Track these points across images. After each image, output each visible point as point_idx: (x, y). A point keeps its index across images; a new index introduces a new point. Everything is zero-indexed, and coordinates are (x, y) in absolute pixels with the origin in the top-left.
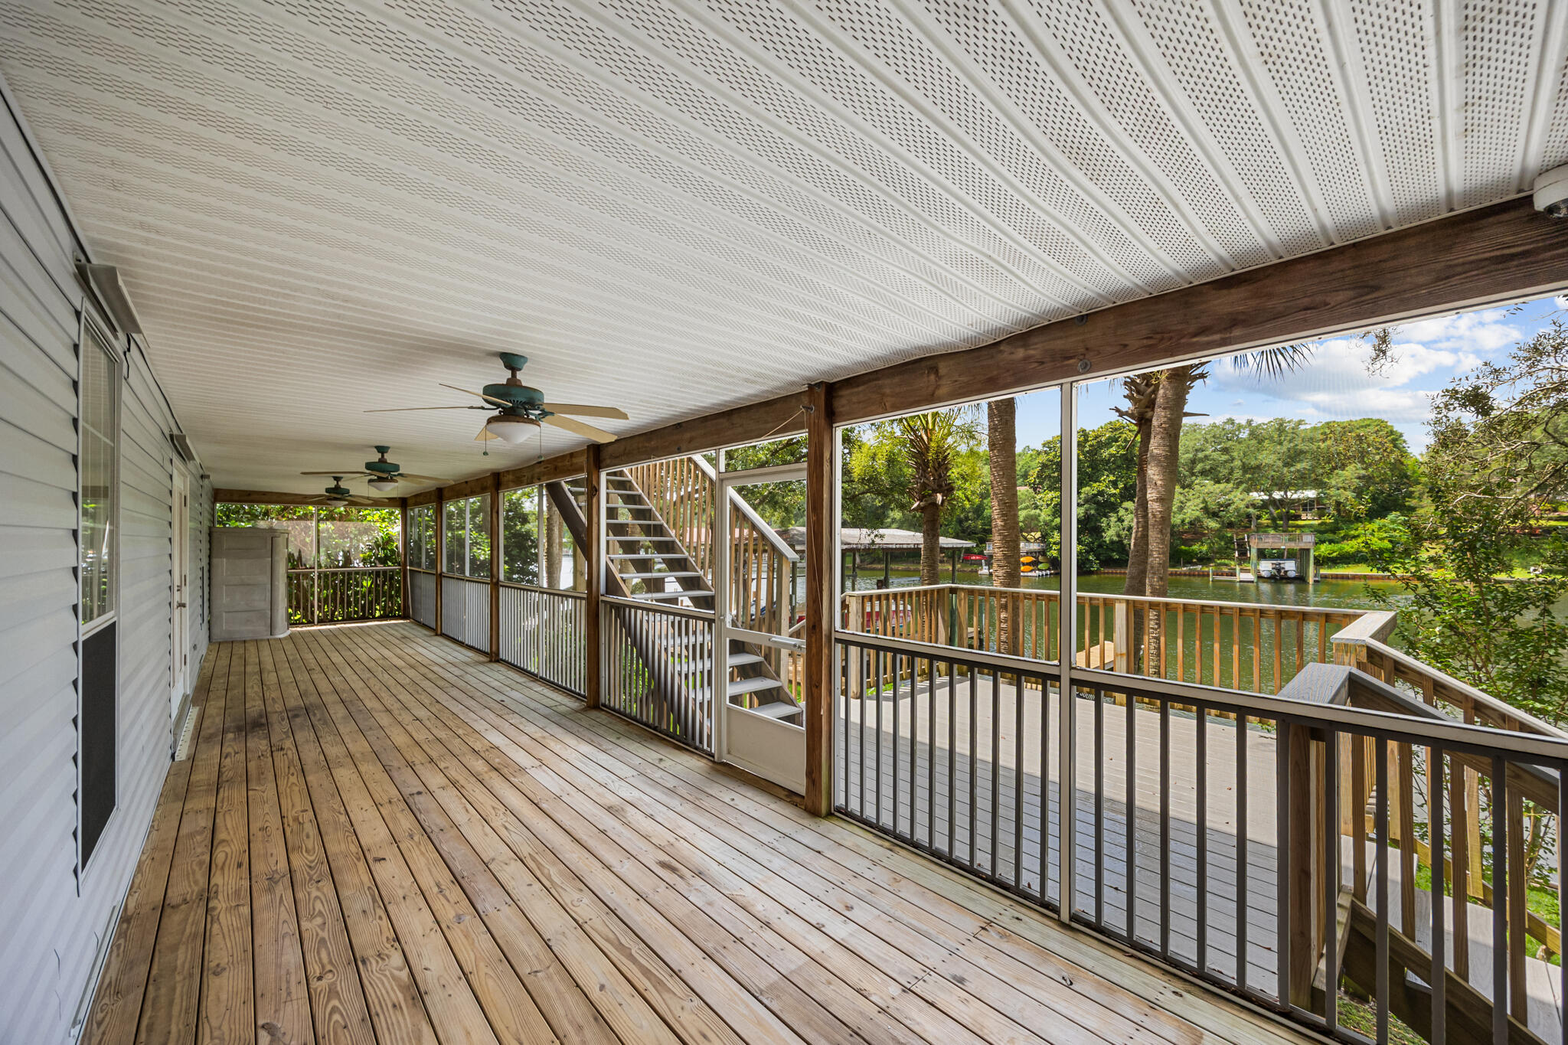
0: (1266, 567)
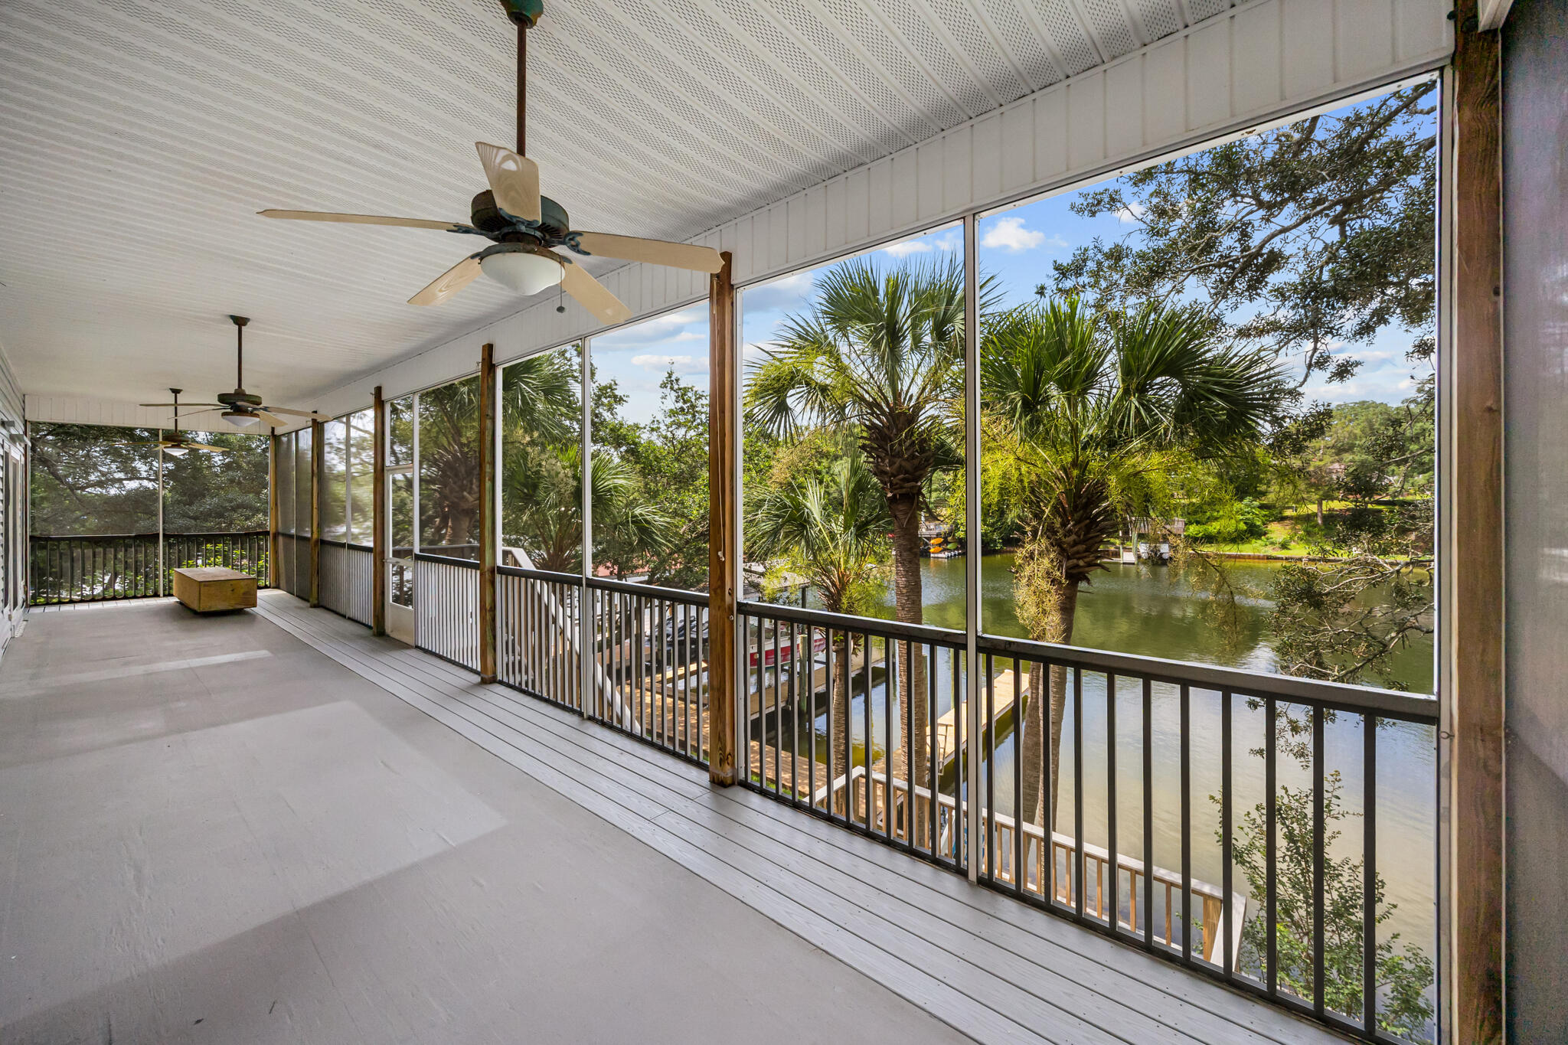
0: (1145, 549)
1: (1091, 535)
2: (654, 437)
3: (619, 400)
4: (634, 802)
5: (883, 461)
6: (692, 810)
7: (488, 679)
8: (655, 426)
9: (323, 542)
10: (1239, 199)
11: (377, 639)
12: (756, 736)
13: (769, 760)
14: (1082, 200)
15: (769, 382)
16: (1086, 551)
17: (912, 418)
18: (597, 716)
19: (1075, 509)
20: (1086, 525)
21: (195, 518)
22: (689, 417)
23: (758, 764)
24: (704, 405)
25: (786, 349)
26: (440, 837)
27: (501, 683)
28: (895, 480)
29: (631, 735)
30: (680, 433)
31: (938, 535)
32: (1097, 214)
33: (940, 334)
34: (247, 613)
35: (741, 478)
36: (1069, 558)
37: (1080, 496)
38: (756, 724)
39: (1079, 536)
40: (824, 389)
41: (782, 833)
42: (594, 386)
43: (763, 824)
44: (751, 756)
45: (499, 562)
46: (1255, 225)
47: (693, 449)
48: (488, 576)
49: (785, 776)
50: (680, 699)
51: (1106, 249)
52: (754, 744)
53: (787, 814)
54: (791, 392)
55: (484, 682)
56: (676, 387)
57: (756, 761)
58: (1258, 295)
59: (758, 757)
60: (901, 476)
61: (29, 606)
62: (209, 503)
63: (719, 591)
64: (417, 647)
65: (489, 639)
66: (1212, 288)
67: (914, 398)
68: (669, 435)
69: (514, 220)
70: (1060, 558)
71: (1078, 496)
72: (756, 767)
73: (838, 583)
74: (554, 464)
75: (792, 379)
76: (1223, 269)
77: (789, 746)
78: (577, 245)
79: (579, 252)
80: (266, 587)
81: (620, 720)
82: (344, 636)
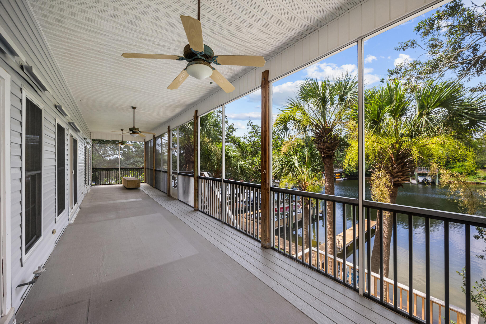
0: (421, 179)
1: (404, 169)
2: (245, 140)
3: (235, 130)
4: (237, 250)
5: (320, 144)
6: (255, 255)
7: (196, 210)
8: (245, 137)
9: (156, 170)
10: (474, 34)
11: (168, 197)
12: (277, 234)
13: (281, 242)
14: (399, 45)
15: (281, 119)
16: (402, 175)
17: (331, 130)
18: (226, 223)
19: (397, 160)
20: (402, 166)
21: (129, 165)
22: (256, 134)
23: (278, 243)
24: (260, 130)
25: (287, 109)
26: (179, 255)
27: (200, 211)
28: (325, 151)
29: (236, 229)
30: (253, 139)
31: (338, 173)
32: (405, 50)
33: (342, 99)
34: (138, 189)
35: (272, 152)
36: (394, 178)
37: (399, 155)
38: (277, 231)
39: (399, 170)
40: (300, 121)
41: (286, 267)
42: (228, 125)
43: (279, 263)
44: (275, 240)
45: (199, 175)
46: (481, 45)
47: (257, 144)
48: (196, 179)
49: (287, 248)
50: (252, 220)
51: (409, 63)
52: (276, 237)
53: (288, 260)
54: (289, 123)
55: (195, 210)
56: (251, 125)
57: (277, 242)
58: (482, 73)
59: (278, 241)
60: (327, 149)
61: (92, 185)
62: (132, 160)
63: (264, 183)
64: (178, 200)
65: (196, 198)
66: (458, 73)
67: (332, 123)
68: (250, 140)
69: (196, 53)
70: (391, 178)
71: (398, 155)
72: (277, 244)
73: (304, 186)
74: (215, 147)
75: (289, 118)
76: (464, 65)
77: (288, 239)
78: (216, 61)
79: (217, 64)
80: (143, 183)
81: (233, 224)
82: (160, 196)
